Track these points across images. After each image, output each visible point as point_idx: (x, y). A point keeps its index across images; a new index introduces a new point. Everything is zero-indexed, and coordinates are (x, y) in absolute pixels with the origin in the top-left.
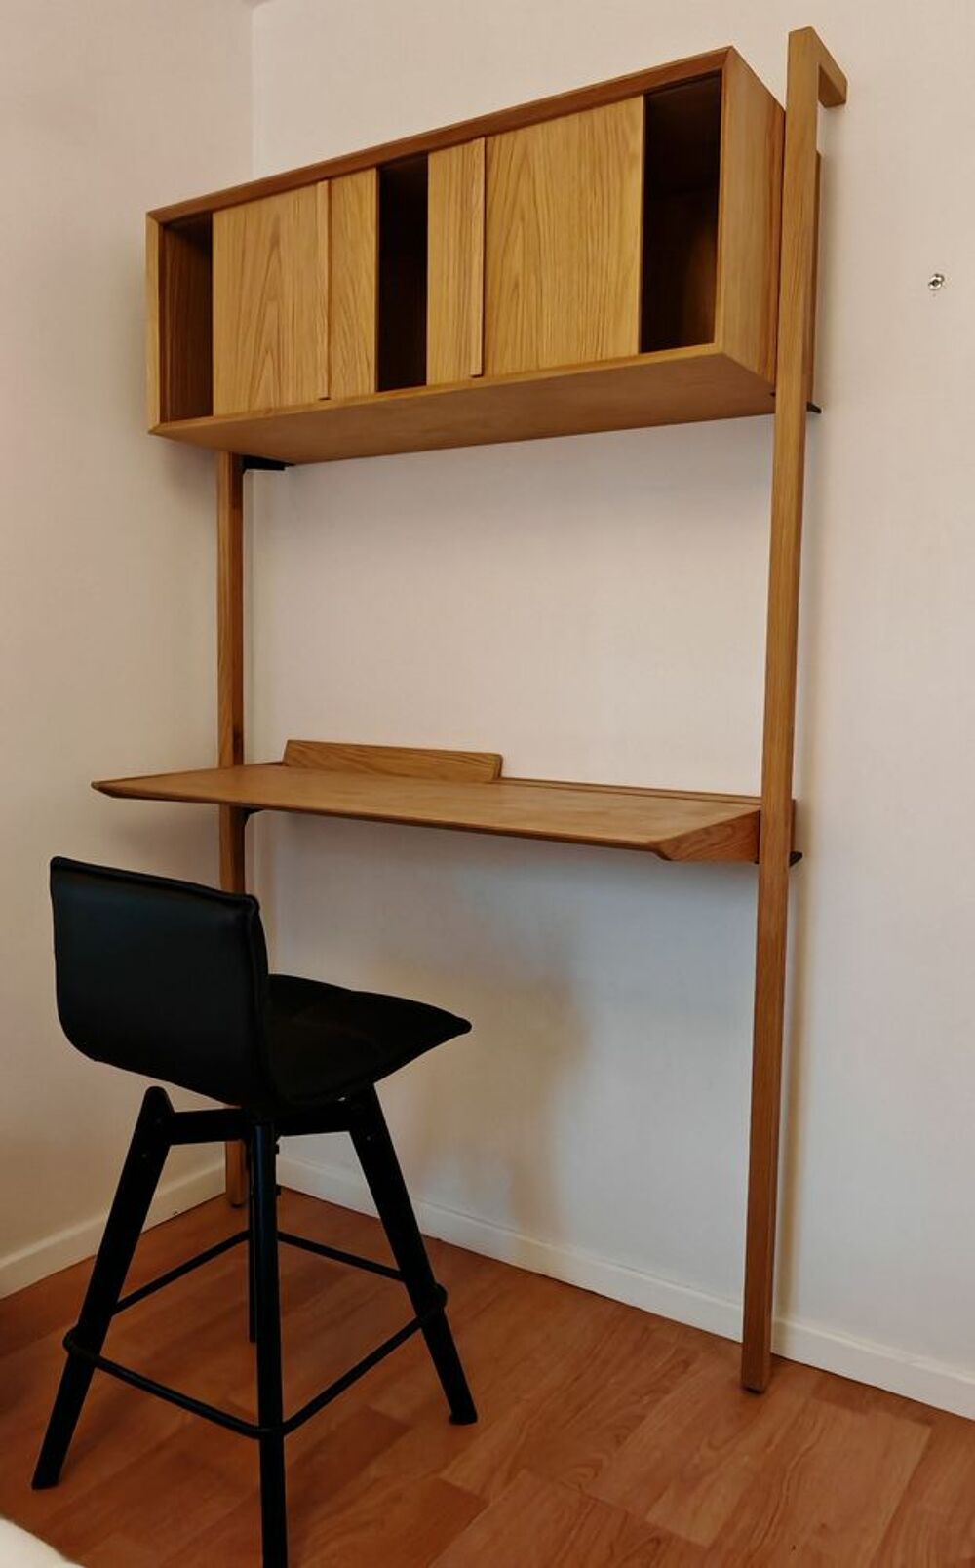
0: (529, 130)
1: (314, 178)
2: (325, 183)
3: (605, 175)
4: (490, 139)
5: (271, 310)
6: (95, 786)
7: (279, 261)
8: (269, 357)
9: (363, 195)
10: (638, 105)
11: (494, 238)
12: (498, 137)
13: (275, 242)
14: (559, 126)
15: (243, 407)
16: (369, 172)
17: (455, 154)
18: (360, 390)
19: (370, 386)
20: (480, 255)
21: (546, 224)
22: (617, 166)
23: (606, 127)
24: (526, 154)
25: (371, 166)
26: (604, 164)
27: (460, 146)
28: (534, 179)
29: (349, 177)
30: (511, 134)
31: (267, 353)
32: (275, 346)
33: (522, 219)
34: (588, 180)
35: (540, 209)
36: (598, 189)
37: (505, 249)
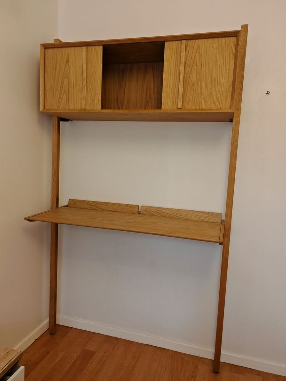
2: (86, 47)
5: (66, 82)
6: (25, 219)
7: (69, 67)
8: (65, 94)
9: (98, 53)
12: (189, 41)
13: (68, 61)
15: (56, 108)
16: (100, 46)
17: (175, 44)
18: (96, 108)
19: (99, 107)
20: (183, 74)
21: (204, 69)
22: (228, 55)
23: (226, 44)
24: (199, 47)
25: (101, 45)
26: (225, 54)
27: (176, 42)
28: (201, 55)
29: (93, 47)
30: (194, 41)
31: (64, 93)
32: (67, 91)
33: (196, 66)
34: (219, 57)
35: (202, 64)
36: (222, 61)
37: (190, 73)
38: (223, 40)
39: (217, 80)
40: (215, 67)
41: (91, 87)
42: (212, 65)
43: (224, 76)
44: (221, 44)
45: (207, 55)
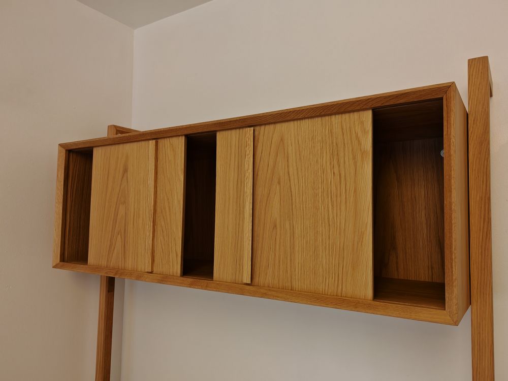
0: (285, 125)
1: (149, 138)
2: (154, 141)
3: (342, 161)
4: (257, 128)
7: (128, 182)
8: (119, 236)
9: (177, 150)
10: (368, 116)
11: (259, 191)
12: (263, 127)
13: (125, 170)
14: (306, 124)
15: (104, 263)
16: (180, 138)
17: (234, 135)
18: (171, 271)
19: (177, 270)
20: (250, 203)
21: (297, 189)
22: (351, 157)
23: (342, 129)
24: (282, 140)
25: (182, 135)
26: (342, 155)
27: (238, 130)
28: (288, 157)
29: (168, 139)
30: (272, 126)
31: (118, 234)
32: (123, 231)
33: (279, 183)
34: (328, 164)
35: (292, 178)
36: (336, 171)
37: (267, 201)
38: (336, 120)
39: (329, 218)
40: (320, 186)
41: (163, 223)
42: (314, 183)
43: (343, 208)
44: (331, 132)
45: (300, 159)
